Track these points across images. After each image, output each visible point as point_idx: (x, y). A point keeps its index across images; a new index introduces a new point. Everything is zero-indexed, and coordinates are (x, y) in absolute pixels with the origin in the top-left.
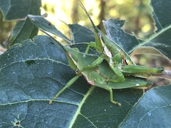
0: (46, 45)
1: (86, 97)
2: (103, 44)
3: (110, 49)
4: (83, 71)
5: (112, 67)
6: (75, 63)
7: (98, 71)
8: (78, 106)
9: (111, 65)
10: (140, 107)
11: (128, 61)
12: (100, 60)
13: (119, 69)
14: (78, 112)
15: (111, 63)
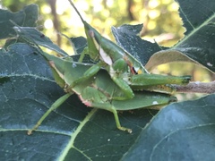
0: (27, 57)
1: (82, 124)
2: (98, 46)
3: (108, 52)
4: (74, 87)
5: (115, 78)
6: (61, 75)
7: (96, 86)
8: (70, 137)
9: (112, 75)
10: (153, 130)
11: (137, 69)
12: (94, 69)
13: (125, 82)
14: (70, 145)
15: (112, 73)
